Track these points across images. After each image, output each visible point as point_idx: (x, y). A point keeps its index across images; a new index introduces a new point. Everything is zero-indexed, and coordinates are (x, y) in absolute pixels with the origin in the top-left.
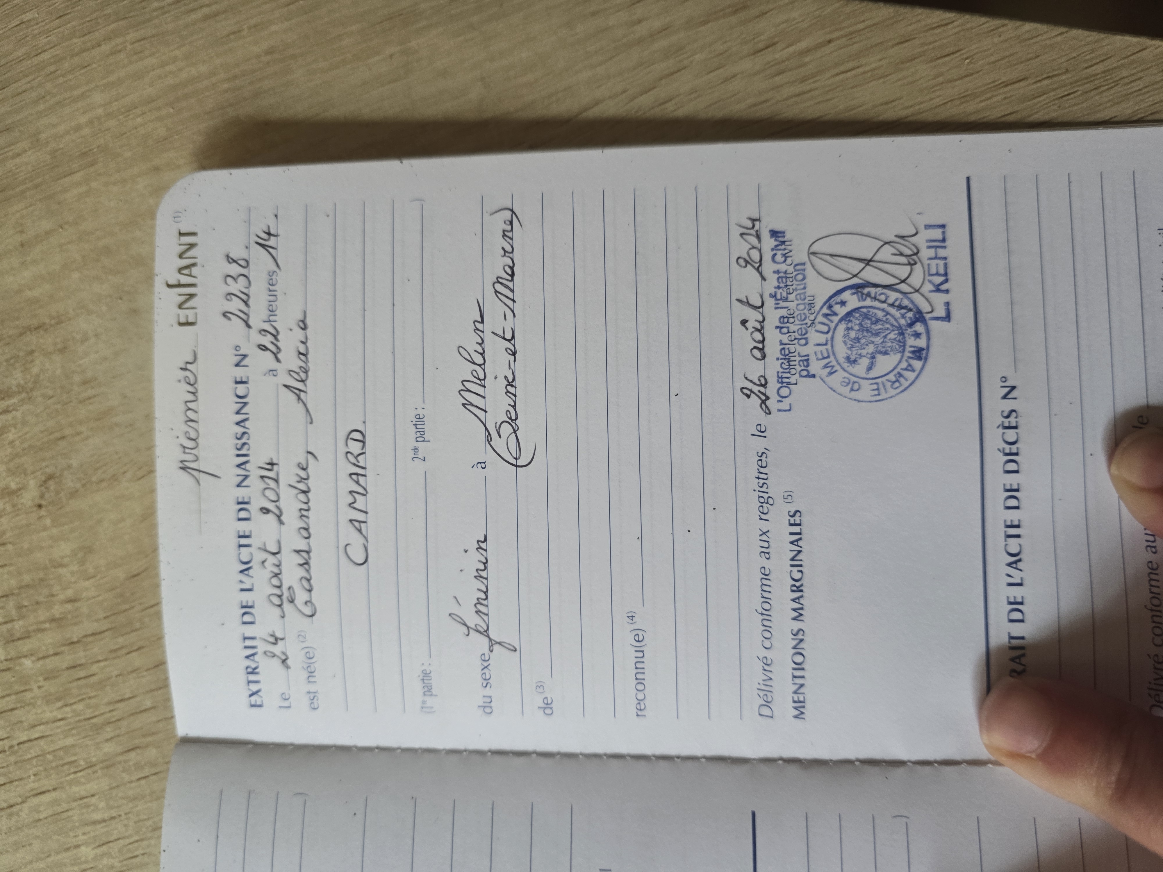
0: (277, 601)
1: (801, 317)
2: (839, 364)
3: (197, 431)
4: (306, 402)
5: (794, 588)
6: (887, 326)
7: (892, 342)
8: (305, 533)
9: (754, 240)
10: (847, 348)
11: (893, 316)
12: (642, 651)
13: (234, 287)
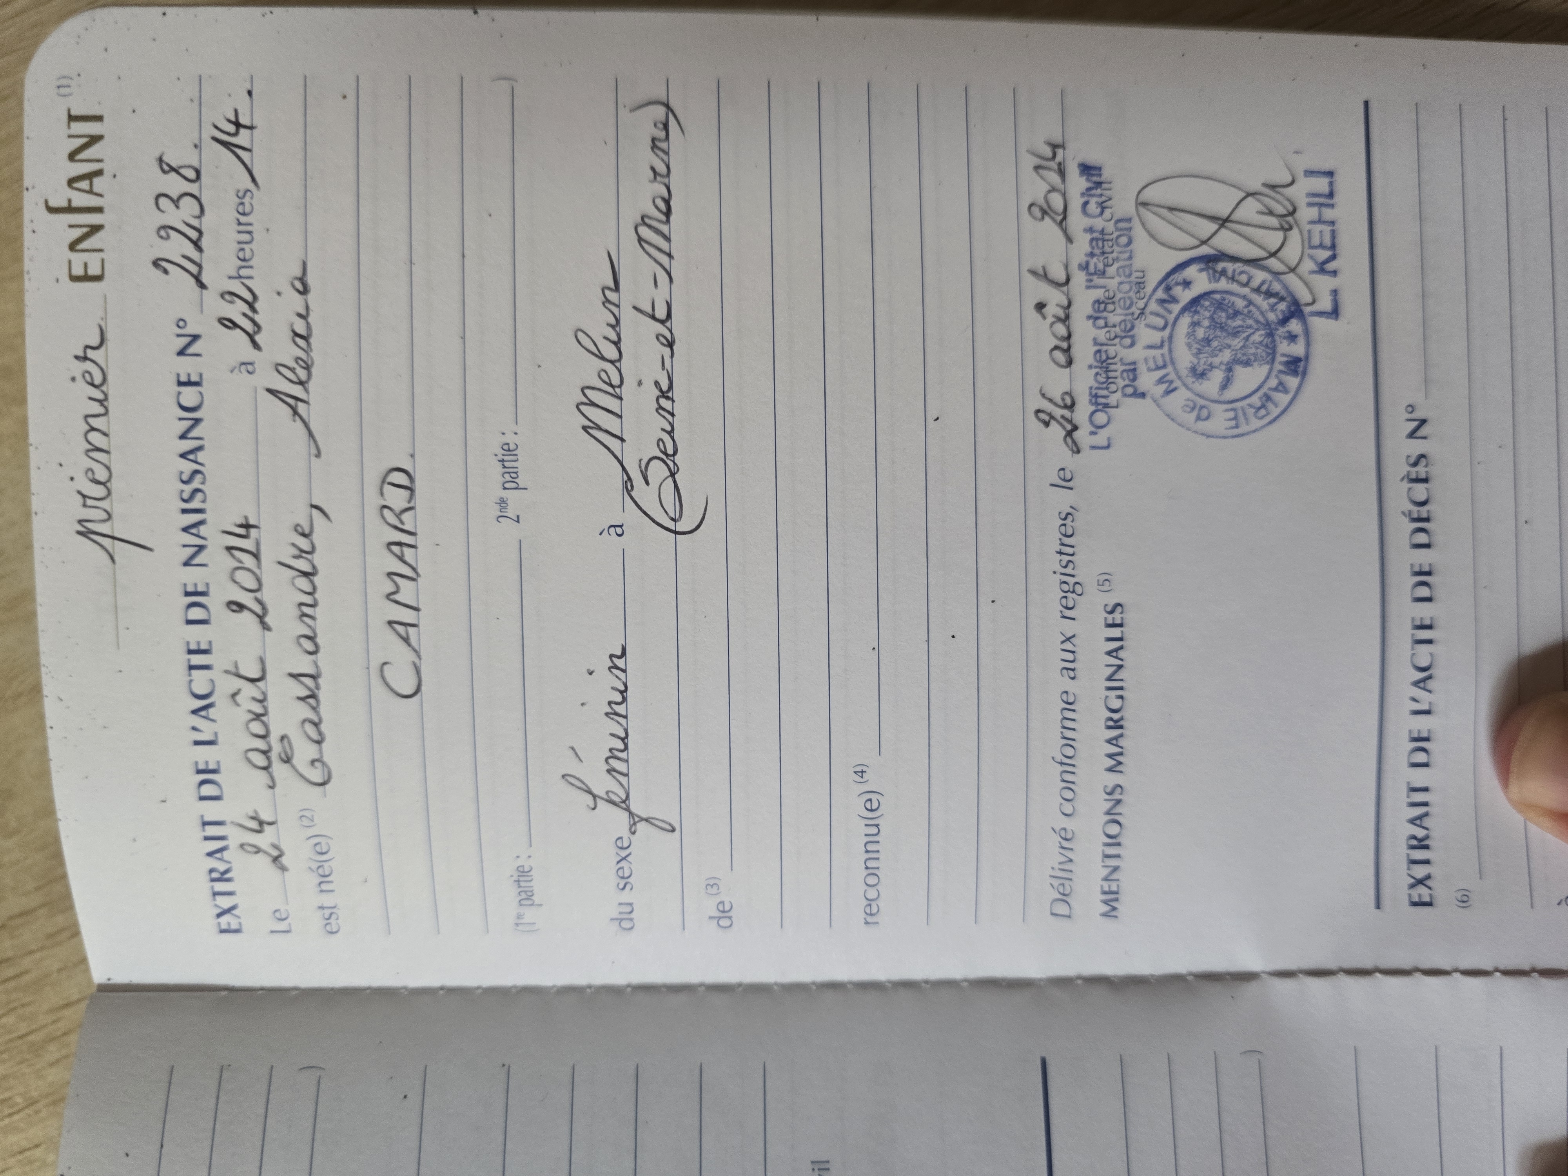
0: (260, 760)
1: (1125, 302)
2: (1180, 378)
3: (108, 468)
4: (307, 420)
5: (1111, 723)
6: (1250, 322)
7: (1257, 348)
8: (309, 645)
9: (1055, 178)
10: (1191, 354)
11: (1258, 308)
12: (877, 826)
13: (174, 217)
